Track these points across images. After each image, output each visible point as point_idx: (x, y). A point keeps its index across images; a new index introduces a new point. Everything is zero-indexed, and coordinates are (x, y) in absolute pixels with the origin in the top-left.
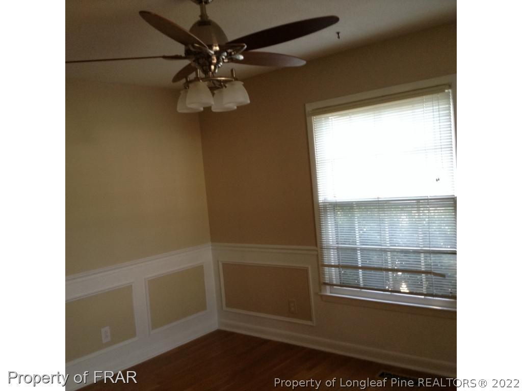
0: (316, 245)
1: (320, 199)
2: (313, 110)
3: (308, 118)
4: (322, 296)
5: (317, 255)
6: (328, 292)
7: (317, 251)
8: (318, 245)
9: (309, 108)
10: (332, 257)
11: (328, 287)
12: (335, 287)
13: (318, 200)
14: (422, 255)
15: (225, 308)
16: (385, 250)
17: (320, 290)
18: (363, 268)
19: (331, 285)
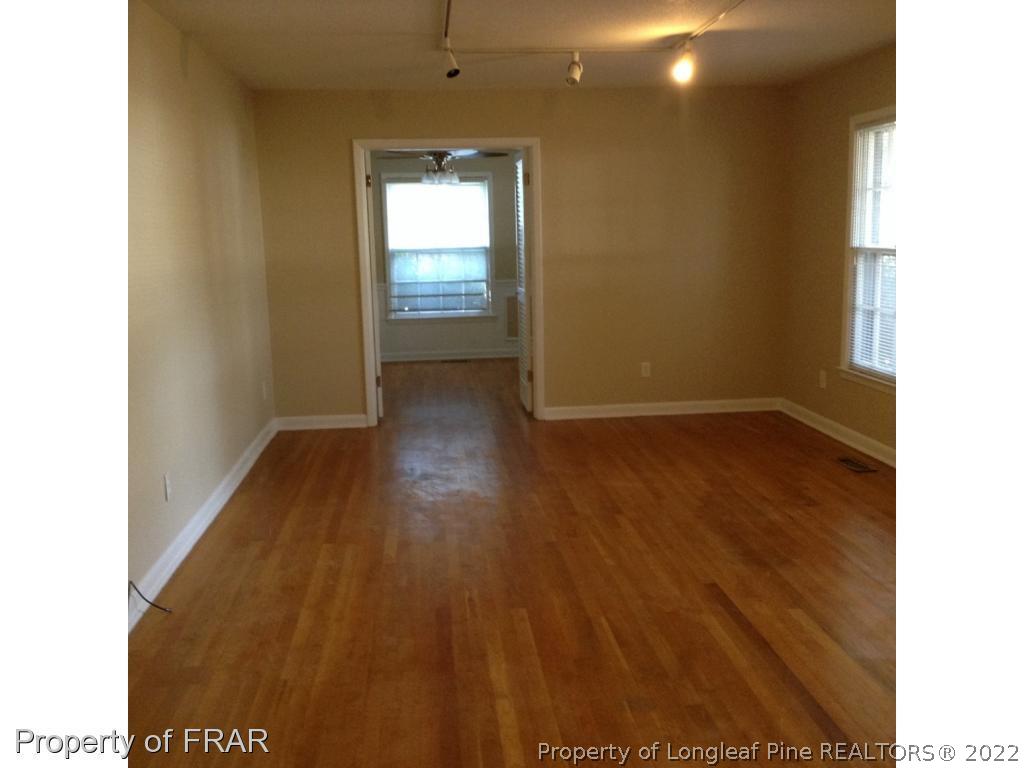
0: (385, 281)
4: (387, 321)
5: (385, 290)
6: (393, 316)
7: (386, 287)
8: (387, 282)
10: (395, 291)
11: (393, 313)
16: (438, 283)
17: (387, 315)
18: (422, 296)
19: (395, 311)
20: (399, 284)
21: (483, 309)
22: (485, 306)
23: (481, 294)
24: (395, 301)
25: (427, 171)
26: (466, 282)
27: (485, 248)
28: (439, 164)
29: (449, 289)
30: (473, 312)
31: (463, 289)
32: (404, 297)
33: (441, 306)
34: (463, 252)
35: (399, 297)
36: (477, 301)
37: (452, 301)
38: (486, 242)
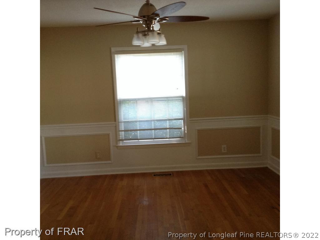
0: (115, 121)
1: (118, 97)
2: (116, 51)
3: (112, 56)
4: (117, 147)
5: (116, 126)
6: (121, 144)
7: (116, 124)
8: (117, 121)
9: (113, 50)
10: (122, 127)
11: (121, 141)
12: (124, 141)
13: (117, 98)
14: (168, 121)
15: (46, 165)
16: (151, 121)
17: (117, 143)
18: (140, 130)
19: (122, 140)
20: (125, 122)
21: (182, 138)
22: (183, 136)
23: (181, 129)
24: (122, 133)
25: (138, 32)
26: (169, 120)
27: (182, 97)
28: (149, 28)
29: (158, 125)
30: (174, 141)
31: (167, 125)
32: (128, 131)
33: (153, 137)
34: (167, 99)
35: (125, 131)
36: (176, 133)
37: (160, 133)
38: (182, 92)
